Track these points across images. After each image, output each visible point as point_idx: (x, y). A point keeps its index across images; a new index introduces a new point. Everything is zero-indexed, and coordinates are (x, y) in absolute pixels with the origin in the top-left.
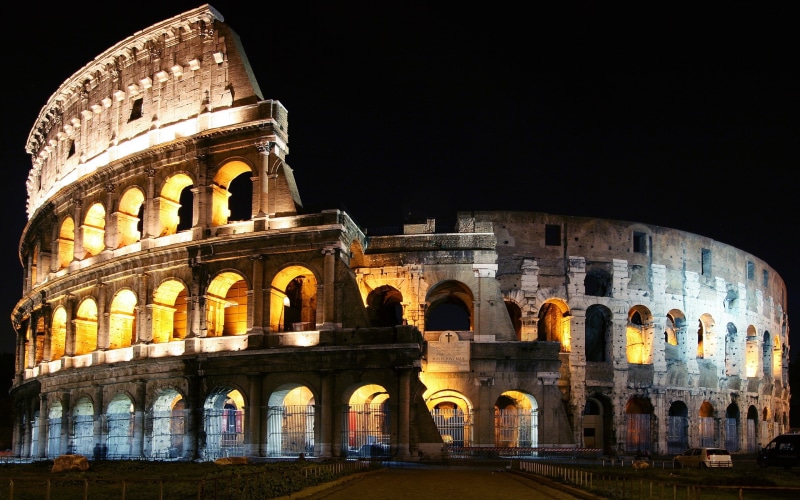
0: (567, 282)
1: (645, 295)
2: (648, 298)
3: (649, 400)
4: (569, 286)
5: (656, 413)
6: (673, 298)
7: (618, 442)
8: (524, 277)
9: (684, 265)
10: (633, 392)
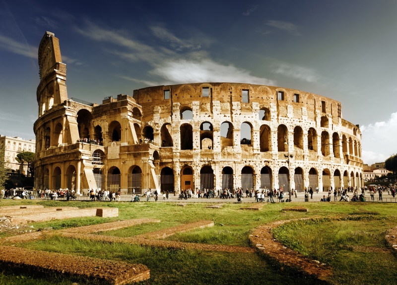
0: (172, 114)
1: (209, 116)
2: (210, 118)
3: (211, 167)
4: (173, 116)
5: (214, 173)
6: (225, 116)
7: (196, 187)
8: (154, 115)
9: (231, 99)
10: (203, 163)
